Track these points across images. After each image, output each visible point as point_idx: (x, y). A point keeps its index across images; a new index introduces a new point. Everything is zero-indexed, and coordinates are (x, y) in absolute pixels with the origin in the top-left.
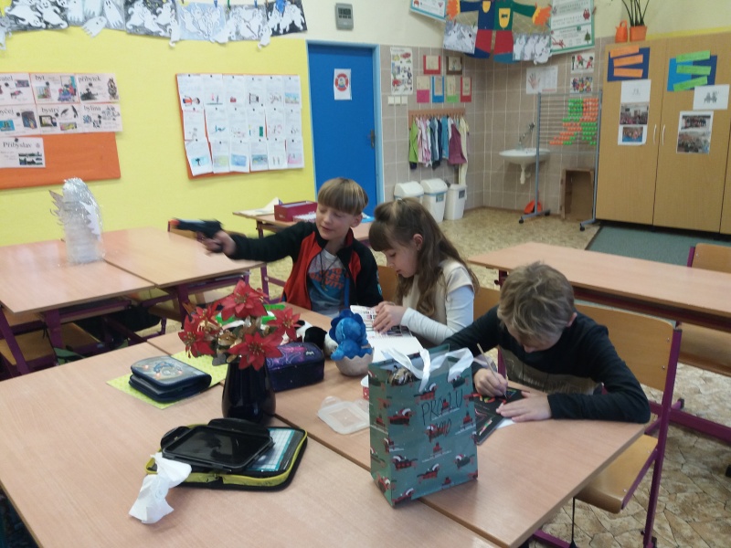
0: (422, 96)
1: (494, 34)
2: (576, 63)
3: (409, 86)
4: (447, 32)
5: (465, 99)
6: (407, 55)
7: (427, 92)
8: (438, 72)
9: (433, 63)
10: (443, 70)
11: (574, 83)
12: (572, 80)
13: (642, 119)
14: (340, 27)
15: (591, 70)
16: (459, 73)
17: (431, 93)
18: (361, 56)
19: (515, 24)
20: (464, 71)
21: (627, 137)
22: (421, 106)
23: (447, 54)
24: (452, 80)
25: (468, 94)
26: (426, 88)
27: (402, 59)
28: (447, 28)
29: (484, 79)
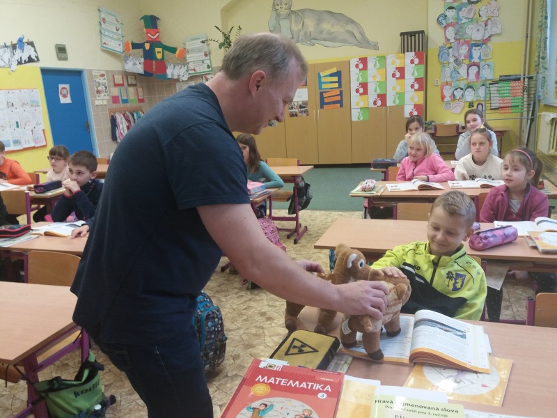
0: (115, 100)
1: (154, 62)
2: (204, 80)
3: (106, 94)
4: (126, 61)
5: (141, 101)
6: (103, 75)
7: (118, 97)
8: (122, 85)
9: (119, 80)
10: (126, 84)
14: (60, 59)
16: (135, 85)
17: (120, 97)
18: (75, 76)
19: (166, 58)
20: (138, 84)
22: (115, 106)
23: (126, 74)
24: (131, 90)
25: (142, 98)
26: (116, 95)
27: (100, 78)
28: (125, 59)
29: (150, 89)
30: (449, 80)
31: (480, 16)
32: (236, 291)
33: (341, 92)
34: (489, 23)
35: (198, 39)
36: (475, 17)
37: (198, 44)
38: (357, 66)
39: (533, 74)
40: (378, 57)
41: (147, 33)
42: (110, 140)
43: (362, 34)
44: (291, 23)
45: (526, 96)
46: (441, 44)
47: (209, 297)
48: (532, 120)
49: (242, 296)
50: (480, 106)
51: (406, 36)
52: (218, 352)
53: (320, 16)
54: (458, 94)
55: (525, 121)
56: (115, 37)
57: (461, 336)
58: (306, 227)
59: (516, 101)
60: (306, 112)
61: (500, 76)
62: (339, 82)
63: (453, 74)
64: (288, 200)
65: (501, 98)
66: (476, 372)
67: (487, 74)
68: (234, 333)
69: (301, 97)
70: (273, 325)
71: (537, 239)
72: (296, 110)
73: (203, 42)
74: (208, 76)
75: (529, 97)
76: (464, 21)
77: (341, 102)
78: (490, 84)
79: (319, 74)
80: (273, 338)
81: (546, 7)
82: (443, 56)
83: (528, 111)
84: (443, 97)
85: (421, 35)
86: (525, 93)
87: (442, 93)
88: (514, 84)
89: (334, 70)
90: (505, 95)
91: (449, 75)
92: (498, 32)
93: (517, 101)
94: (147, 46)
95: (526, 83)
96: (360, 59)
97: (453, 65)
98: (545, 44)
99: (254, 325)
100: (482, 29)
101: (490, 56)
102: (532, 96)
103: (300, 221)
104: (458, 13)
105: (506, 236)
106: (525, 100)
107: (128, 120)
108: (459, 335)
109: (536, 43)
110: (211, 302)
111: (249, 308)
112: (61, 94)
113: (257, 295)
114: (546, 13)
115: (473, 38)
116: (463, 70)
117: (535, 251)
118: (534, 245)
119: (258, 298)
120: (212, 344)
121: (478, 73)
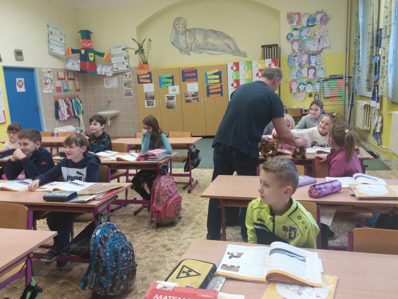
0: (59, 89)
1: (88, 63)
2: (124, 76)
3: (52, 85)
4: (67, 62)
5: (78, 90)
6: (49, 72)
8: (64, 79)
9: (61, 75)
10: (66, 78)
11: (125, 84)
12: (123, 83)
13: (153, 98)
14: (17, 60)
15: (131, 79)
16: (73, 79)
17: (62, 88)
18: (28, 72)
19: (96, 60)
20: (76, 79)
21: (149, 104)
22: (58, 94)
23: (67, 71)
24: (71, 82)
25: (78, 88)
26: (60, 86)
27: (47, 74)
28: (67, 61)
29: (85, 82)
30: (295, 78)
31: (315, 35)
32: (145, 229)
33: (221, 86)
34: (321, 40)
35: (120, 47)
36: (312, 36)
37: (120, 51)
38: (232, 68)
39: (351, 75)
40: (246, 62)
41: (83, 42)
42: (54, 118)
43: (235, 46)
44: (186, 37)
45: (347, 89)
46: (289, 54)
47: (123, 235)
48: (352, 106)
49: (149, 233)
50: (317, 96)
51: (265, 48)
52: (130, 276)
53: (206, 33)
54: (302, 87)
55: (347, 106)
56: (59, 45)
57: (302, 260)
58: (197, 181)
59: (340, 93)
60: (197, 99)
61: (330, 76)
62: (220, 79)
63: (298, 74)
64: (184, 162)
65: (330, 91)
66: (313, 287)
67: (321, 74)
68: (143, 261)
69: (194, 89)
70: (172, 254)
71: (355, 189)
72: (190, 98)
73: (123, 49)
74: (127, 73)
75: (349, 90)
76: (305, 38)
77: (221, 93)
78: (323, 81)
79: (206, 73)
80: (171, 264)
81: (359, 30)
82: (291, 61)
83: (349, 100)
84: (291, 90)
85: (275, 47)
86: (347, 87)
87: (291, 87)
88: (339, 81)
89: (217, 71)
90: (334, 88)
91: (295, 75)
92: (327, 46)
93: (342, 93)
94: (83, 52)
95: (347, 81)
96: (234, 63)
97: (297, 68)
98: (359, 54)
99: (157, 254)
100: (317, 44)
101: (323, 62)
102: (351, 89)
103: (193, 177)
104: (300, 33)
105: (334, 188)
106: (347, 92)
107: (68, 104)
108: (301, 260)
109: (353, 54)
110: (125, 238)
111: (154, 241)
112: (18, 85)
113: (160, 232)
114: (359, 34)
115: (311, 50)
116: (304, 71)
117: (354, 198)
118: (353, 194)
119: (161, 234)
120: (126, 270)
121: (315, 73)
